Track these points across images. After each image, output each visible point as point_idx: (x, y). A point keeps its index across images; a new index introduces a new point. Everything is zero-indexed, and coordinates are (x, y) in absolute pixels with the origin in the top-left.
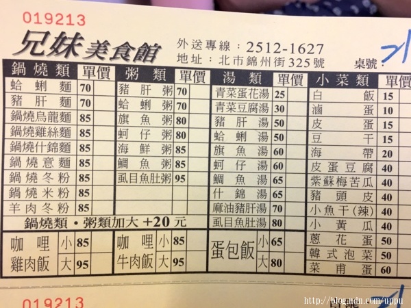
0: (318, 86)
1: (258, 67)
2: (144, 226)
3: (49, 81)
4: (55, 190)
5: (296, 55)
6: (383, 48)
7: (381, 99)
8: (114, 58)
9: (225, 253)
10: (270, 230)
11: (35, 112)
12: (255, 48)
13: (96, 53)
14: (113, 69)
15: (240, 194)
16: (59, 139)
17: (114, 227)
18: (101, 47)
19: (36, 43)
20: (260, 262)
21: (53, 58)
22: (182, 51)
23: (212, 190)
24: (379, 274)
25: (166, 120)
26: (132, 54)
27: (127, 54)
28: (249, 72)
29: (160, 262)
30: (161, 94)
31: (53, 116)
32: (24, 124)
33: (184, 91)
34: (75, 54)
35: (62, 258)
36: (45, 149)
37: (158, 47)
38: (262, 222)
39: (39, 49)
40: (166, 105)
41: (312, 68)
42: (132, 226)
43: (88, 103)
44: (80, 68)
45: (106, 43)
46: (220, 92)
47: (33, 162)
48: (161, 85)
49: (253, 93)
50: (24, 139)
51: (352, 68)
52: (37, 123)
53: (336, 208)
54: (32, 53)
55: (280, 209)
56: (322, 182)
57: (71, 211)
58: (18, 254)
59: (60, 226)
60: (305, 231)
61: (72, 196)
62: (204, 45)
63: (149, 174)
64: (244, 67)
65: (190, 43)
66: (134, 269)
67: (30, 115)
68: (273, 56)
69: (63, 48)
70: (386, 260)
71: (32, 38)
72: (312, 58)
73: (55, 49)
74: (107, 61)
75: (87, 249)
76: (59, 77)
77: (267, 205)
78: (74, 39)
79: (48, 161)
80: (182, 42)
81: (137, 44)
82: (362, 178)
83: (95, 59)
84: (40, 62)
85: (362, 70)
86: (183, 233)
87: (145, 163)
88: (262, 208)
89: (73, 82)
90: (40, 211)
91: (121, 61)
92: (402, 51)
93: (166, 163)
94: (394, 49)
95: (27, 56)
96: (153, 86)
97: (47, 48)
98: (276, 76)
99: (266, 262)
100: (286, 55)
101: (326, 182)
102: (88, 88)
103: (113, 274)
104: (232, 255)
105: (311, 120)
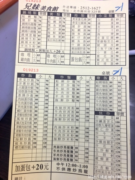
0: (99, 17)
1: (84, 13)
2: (54, 52)
3: (31, 15)
4: (32, 42)
5: (93, 10)
6: (116, 7)
7: (115, 20)
8: (47, 10)
9: (75, 60)
10: (86, 54)
11: (28, 23)
12: (83, 8)
13: (43, 9)
14: (47, 13)
15: (79, 45)
16: (33, 30)
17: (46, 52)
18: (44, 7)
19: (29, 6)
20: (84, 63)
21: (33, 10)
22: (64, 9)
23: (71, 44)
24: (115, 65)
25: (60, 26)
26: (52, 9)
27: (50, 9)
28: (81, 14)
29: (58, 62)
30: (59, 19)
31: (32, 24)
32: (25, 26)
33: (64, 19)
34: (38, 9)
35: (33, 59)
36: (30, 32)
37: (58, 8)
38: (84, 52)
39: (29, 8)
40: (60, 22)
41: (97, 13)
42: (51, 52)
43: (41, 21)
44: (39, 12)
45: (45, 6)
46: (74, 19)
47: (27, 35)
48: (59, 17)
49: (82, 19)
50: (25, 29)
51: (108, 13)
52: (28, 26)
53: (104, 48)
54: (28, 9)
55: (89, 49)
56: (100, 42)
57: (36, 47)
58: (23, 57)
59: (33, 51)
60: (96, 54)
61: (36, 44)
62: (70, 7)
63: (55, 39)
64: (80, 13)
65: (66, 7)
66: (51, 63)
67: (27, 24)
68: (87, 10)
69: (35, 8)
70: (117, 61)
71: (28, 5)
72: (97, 10)
73: (33, 8)
74: (45, 11)
75: (40, 57)
76: (34, 15)
77: (86, 48)
78: (38, 5)
79: (31, 35)
80: (64, 6)
81: (53, 7)
82: (110, 40)
83: (43, 10)
84: (29, 11)
85: (110, 13)
86: (64, 55)
87: (54, 36)
88: (84, 49)
89: (37, 16)
90: (28, 47)
91: (49, 11)
92: (121, 8)
93: (59, 37)
94: (119, 8)
95: (26, 9)
96: (57, 17)
97: (31, 8)
98: (88, 15)
99: (85, 63)
100: (91, 10)
101: (101, 42)
102: (41, 17)
103: (46, 64)
104: (76, 61)
105: (97, 26)
